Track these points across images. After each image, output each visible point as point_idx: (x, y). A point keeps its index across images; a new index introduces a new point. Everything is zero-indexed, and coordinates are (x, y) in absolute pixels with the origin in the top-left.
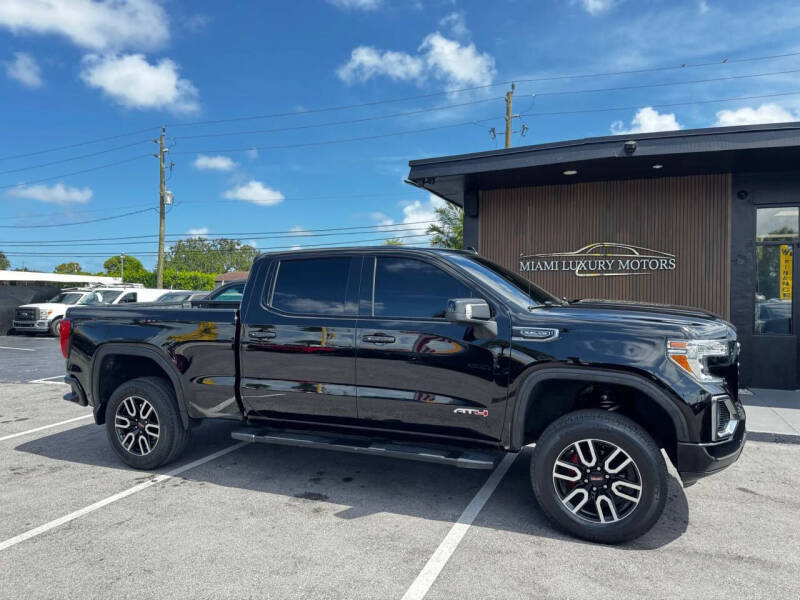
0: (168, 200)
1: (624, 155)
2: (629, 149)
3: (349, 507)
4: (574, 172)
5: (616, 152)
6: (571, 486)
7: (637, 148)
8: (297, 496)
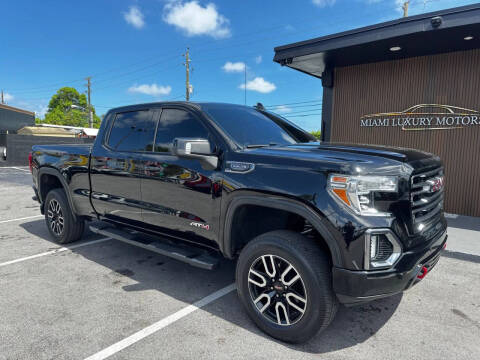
0: (191, 91)
1: (432, 29)
2: (436, 24)
3: (137, 282)
4: (398, 49)
5: (423, 27)
6: (260, 291)
7: (443, 22)
8: (117, 271)
